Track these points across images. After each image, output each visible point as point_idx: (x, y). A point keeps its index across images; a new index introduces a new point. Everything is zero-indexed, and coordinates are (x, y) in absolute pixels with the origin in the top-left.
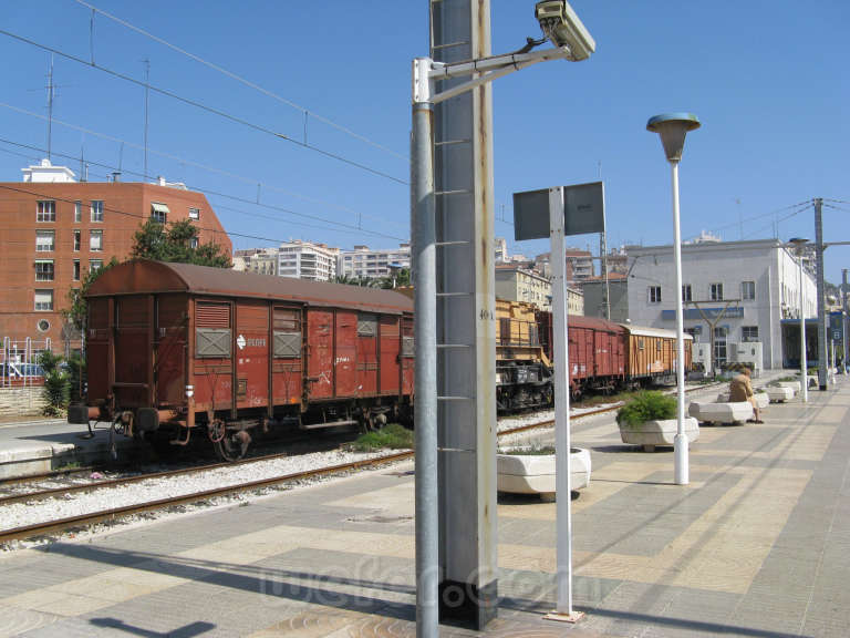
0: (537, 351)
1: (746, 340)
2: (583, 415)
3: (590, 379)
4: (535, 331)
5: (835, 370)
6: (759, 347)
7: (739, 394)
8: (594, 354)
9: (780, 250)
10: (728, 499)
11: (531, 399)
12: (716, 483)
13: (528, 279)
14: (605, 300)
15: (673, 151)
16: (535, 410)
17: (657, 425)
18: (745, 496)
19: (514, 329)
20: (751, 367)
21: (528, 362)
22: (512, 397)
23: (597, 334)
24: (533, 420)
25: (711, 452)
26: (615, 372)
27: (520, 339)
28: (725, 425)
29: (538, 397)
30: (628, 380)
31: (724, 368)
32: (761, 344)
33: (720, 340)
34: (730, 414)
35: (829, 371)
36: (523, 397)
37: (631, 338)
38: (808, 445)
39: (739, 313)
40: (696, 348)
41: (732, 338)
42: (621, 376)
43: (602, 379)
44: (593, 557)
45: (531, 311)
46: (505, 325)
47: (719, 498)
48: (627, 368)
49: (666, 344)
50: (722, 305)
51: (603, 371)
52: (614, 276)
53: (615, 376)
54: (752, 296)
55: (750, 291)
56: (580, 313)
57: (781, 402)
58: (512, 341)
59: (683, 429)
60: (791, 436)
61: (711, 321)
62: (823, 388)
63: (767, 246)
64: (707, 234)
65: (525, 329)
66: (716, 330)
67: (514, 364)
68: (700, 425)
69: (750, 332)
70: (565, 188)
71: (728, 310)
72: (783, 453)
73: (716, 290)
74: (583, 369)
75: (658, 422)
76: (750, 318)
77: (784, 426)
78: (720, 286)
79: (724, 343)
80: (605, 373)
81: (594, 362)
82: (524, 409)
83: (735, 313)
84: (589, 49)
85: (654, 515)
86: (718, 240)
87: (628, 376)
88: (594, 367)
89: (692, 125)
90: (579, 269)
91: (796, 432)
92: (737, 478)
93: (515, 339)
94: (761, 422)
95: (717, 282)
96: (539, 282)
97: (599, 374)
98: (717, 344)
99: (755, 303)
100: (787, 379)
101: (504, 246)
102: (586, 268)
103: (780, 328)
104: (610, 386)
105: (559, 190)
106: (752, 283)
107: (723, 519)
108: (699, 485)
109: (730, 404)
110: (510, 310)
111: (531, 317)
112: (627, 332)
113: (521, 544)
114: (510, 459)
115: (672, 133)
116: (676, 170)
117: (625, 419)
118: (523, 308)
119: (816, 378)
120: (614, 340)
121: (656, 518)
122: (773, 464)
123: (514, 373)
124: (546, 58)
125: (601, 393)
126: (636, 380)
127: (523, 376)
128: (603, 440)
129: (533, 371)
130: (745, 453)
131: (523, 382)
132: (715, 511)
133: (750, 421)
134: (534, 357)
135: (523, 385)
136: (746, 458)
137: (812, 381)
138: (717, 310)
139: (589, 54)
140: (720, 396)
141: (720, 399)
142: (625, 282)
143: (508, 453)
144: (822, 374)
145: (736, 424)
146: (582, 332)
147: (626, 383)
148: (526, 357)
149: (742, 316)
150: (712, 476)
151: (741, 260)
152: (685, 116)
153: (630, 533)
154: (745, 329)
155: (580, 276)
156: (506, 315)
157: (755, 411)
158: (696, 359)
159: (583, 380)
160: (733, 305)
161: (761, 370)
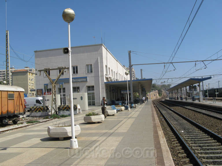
39: (85, 80)
50: (78, 76)
54: (92, 72)
55: (90, 69)
73: (75, 69)
78: (77, 67)
83: (83, 80)
95: (75, 65)
106: (91, 65)
138: (75, 78)
151: (86, 54)
154: (89, 87)
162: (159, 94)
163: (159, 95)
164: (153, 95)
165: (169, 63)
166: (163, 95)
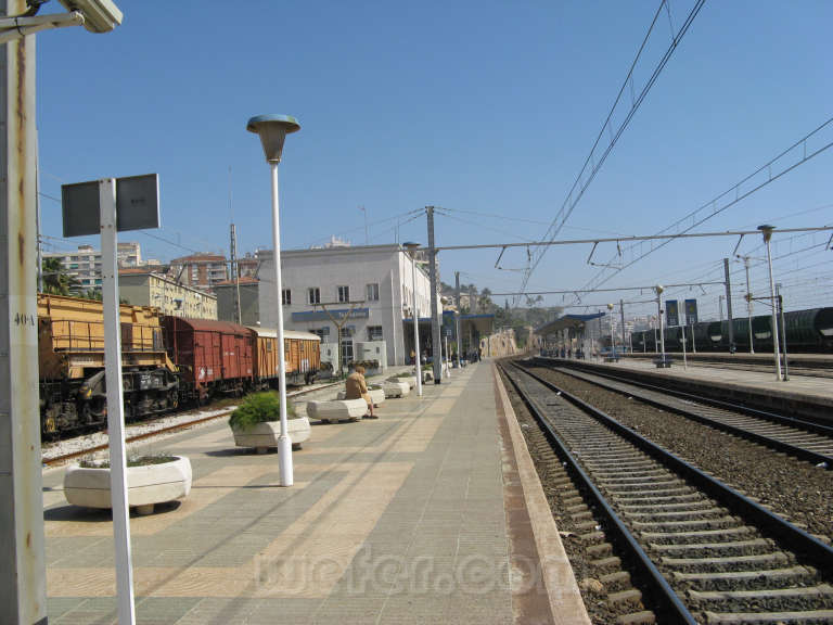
0: (162, 356)
1: (371, 339)
2: (209, 419)
3: (218, 382)
4: (159, 337)
5: (451, 364)
6: (383, 345)
7: (354, 392)
8: (221, 358)
9: (401, 254)
10: (329, 498)
11: (156, 405)
12: (320, 482)
13: (162, 283)
14: (237, 303)
15: (273, 152)
16: (161, 415)
17: (269, 427)
18: (346, 493)
19: (136, 334)
20: (374, 365)
21: (153, 368)
22: (136, 405)
23: (224, 338)
24: (158, 426)
25: (322, 450)
26: (243, 374)
27: (142, 345)
28: (341, 422)
29: (163, 403)
30: (257, 382)
31: (351, 367)
32: (384, 342)
33: (346, 339)
34: (346, 411)
35: (443, 366)
36: (148, 403)
37: (259, 340)
38: (416, 438)
39: (364, 314)
40: (323, 349)
41: (359, 338)
42: (250, 377)
43: (230, 382)
44: (178, 573)
45: (155, 315)
46: (127, 330)
47: (321, 497)
48: (255, 370)
49: (295, 345)
50: (349, 307)
51: (231, 373)
52: (247, 280)
53: (244, 378)
54: (377, 298)
55: (374, 293)
56: (214, 317)
57: (398, 396)
58: (135, 347)
59: (286, 430)
60: (401, 430)
61: (338, 322)
62: (438, 382)
63: (389, 251)
64: (337, 239)
65: (148, 334)
66: (343, 330)
67: (136, 370)
68: (312, 424)
69: (375, 332)
70: (117, 180)
71: (354, 311)
72: (390, 447)
73: (343, 293)
74: (210, 372)
75: (271, 424)
76: (375, 319)
77: (396, 420)
78: (347, 288)
79: (351, 343)
80: (234, 375)
81: (222, 365)
82: (150, 415)
83: (360, 314)
84: (113, 20)
85: (251, 520)
86: (346, 245)
87: (257, 377)
88: (222, 369)
89: (291, 127)
90: (213, 273)
91: (406, 426)
92: (342, 475)
93: (138, 345)
94: (376, 418)
95: (343, 284)
96: (173, 287)
97: (226, 376)
98: (343, 343)
99: (379, 304)
100: (405, 375)
101: (138, 251)
102: (220, 272)
103: (401, 326)
104: (238, 388)
105: (110, 181)
106: (376, 286)
107: (321, 519)
108: (303, 485)
109: (346, 402)
110: (133, 315)
111: (155, 321)
112: (255, 334)
113: (102, 566)
114: (101, 472)
115: (272, 134)
116: (276, 171)
117: (236, 422)
118: (145, 313)
119: (431, 372)
120: (242, 342)
121: (255, 522)
122: (379, 458)
123: (137, 378)
124: (56, 24)
125: (229, 395)
126: (264, 381)
127: (147, 381)
128: (217, 445)
129: (157, 376)
130: (355, 449)
131: (146, 387)
132: (313, 513)
133: (365, 417)
134: (158, 362)
135: (147, 391)
136: (355, 454)
137: (428, 375)
138: (344, 311)
139: (113, 26)
140: (340, 394)
141: (340, 397)
142: (256, 286)
143: (101, 467)
144: (437, 370)
145: (352, 420)
146: (208, 335)
147: (255, 384)
148: (150, 362)
149: (367, 316)
150: (317, 476)
151: (366, 264)
152: (285, 118)
153: (223, 543)
154: (371, 329)
155: (213, 281)
156: (128, 320)
157: (369, 407)
158: (324, 358)
159: (210, 383)
160: (358, 306)
161: (386, 368)
162: (517, 340)
163: (518, 345)
164: (499, 344)
165: (544, 244)
166: (530, 343)
